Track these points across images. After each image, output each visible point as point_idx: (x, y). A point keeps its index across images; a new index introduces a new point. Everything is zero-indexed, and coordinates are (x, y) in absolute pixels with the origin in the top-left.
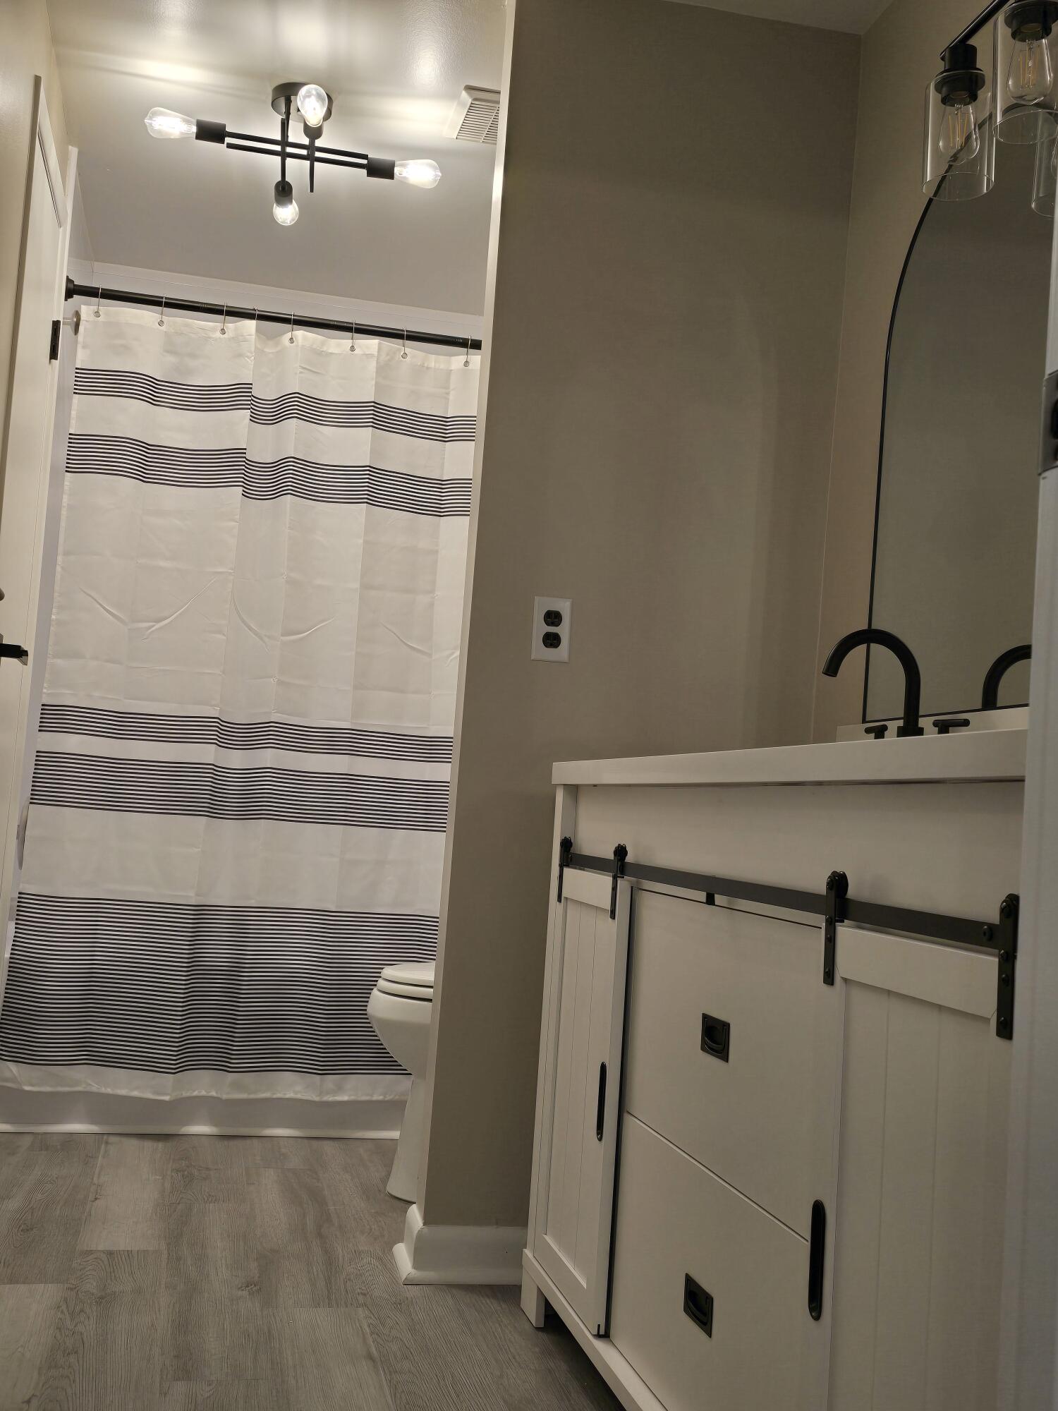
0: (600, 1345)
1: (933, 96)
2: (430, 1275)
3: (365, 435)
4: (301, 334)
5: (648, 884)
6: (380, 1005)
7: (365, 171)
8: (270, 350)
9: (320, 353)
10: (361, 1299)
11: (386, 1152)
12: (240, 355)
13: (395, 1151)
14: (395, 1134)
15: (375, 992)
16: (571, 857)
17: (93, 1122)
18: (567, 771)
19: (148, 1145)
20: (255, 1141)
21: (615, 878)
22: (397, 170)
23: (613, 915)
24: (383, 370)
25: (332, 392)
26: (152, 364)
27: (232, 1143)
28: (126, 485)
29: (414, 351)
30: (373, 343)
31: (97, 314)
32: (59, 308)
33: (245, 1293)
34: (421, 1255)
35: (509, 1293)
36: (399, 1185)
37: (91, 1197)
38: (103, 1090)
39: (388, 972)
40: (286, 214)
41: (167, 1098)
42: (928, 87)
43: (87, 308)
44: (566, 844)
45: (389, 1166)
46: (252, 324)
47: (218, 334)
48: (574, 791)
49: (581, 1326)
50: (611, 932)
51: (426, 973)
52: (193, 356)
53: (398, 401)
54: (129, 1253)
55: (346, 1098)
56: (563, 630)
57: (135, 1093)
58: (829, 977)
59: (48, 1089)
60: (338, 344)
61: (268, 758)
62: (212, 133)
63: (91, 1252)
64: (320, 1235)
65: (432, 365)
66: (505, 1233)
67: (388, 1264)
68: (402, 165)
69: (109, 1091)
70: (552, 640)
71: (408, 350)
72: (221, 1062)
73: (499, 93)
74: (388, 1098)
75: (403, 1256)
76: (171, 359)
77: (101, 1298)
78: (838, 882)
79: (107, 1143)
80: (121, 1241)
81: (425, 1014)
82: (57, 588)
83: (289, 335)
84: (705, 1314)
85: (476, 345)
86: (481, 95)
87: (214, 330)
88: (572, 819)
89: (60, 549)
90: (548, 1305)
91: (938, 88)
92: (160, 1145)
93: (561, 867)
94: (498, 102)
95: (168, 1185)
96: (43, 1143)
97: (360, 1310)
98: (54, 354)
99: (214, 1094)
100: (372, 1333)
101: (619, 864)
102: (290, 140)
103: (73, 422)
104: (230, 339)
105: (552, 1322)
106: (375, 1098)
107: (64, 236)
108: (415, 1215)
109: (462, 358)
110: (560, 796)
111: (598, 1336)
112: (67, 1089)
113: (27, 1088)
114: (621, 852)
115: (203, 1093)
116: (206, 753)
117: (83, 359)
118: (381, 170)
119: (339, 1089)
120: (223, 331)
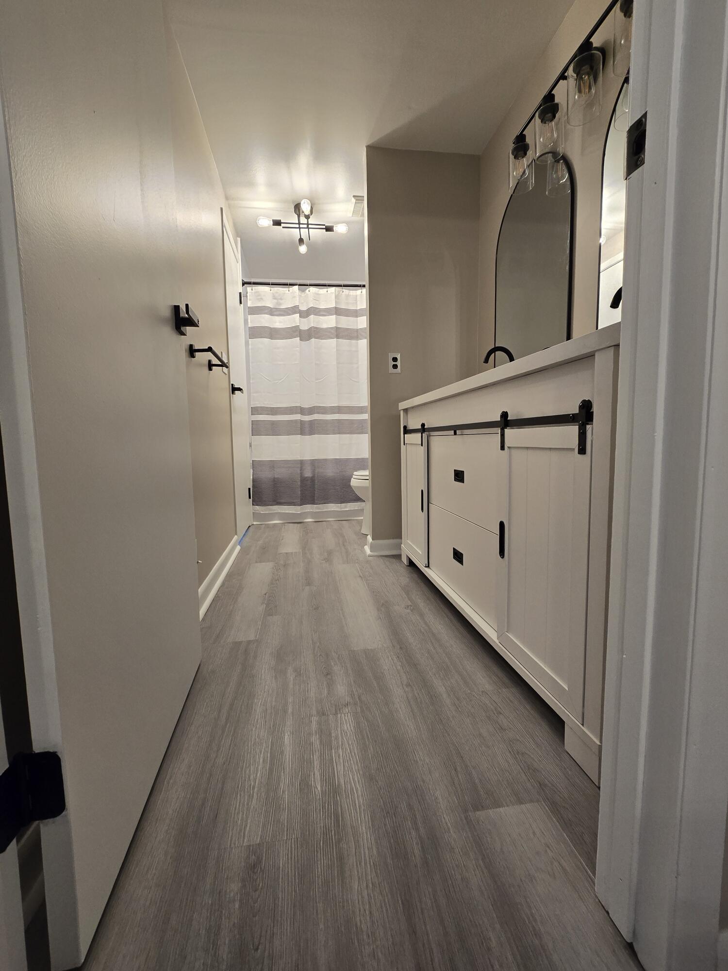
0: (427, 569)
1: (512, 157)
2: (376, 554)
3: (333, 317)
4: (312, 289)
5: (432, 433)
6: (354, 483)
7: (325, 230)
8: (303, 295)
9: (318, 294)
10: (357, 561)
11: (360, 523)
12: (295, 297)
13: (362, 522)
14: (362, 518)
15: (352, 479)
16: (407, 431)
17: (279, 520)
18: (403, 405)
19: (296, 525)
20: (324, 522)
21: (422, 434)
22: (334, 228)
23: (422, 445)
24: (337, 297)
25: (322, 306)
26: (270, 304)
27: (318, 523)
28: (266, 340)
29: (346, 291)
30: (334, 288)
31: (252, 290)
32: (240, 289)
33: (324, 561)
34: (372, 548)
35: (398, 557)
36: (364, 531)
37: (281, 539)
38: (282, 512)
39: (355, 473)
40: (303, 249)
41: (299, 512)
42: (509, 153)
43: (249, 288)
44: (405, 427)
45: (361, 527)
46: (297, 287)
47: (288, 292)
48: (406, 411)
49: (421, 564)
50: (422, 450)
51: (367, 473)
52: (281, 299)
53: (343, 306)
54: (292, 553)
55: (347, 509)
56: (398, 363)
57: (291, 512)
58: (503, 448)
59: (267, 512)
60: (323, 291)
61: (316, 417)
62: (277, 223)
63: (281, 553)
64: (344, 545)
65: (351, 294)
66: (397, 541)
67: (363, 552)
68: (336, 226)
69: (283, 512)
70: (395, 367)
71: (344, 290)
72: (313, 502)
73: (363, 197)
74: (359, 508)
75: (367, 549)
76: (275, 301)
77: (285, 565)
78: (504, 415)
79: (285, 525)
80: (289, 550)
81: (368, 484)
82: (251, 373)
83: (308, 290)
84: (460, 559)
85: (364, 286)
86: (358, 198)
87: (286, 290)
88: (406, 419)
89: (250, 362)
90: (410, 559)
91: (513, 154)
92: (299, 525)
93: (404, 434)
94: (363, 200)
95: (301, 535)
96: (268, 526)
97: (357, 564)
98: (241, 303)
99: (312, 510)
100: (360, 570)
101: (423, 429)
102: (301, 223)
103: (249, 323)
104: (291, 293)
105: (411, 564)
106: (356, 509)
107: (239, 266)
108: (369, 538)
109: (361, 291)
110: (402, 413)
111: (426, 567)
112: (272, 512)
113: (262, 512)
114: (423, 425)
115: (309, 511)
116: (298, 417)
117: (250, 304)
118: (329, 229)
119: (346, 507)
120: (289, 291)
